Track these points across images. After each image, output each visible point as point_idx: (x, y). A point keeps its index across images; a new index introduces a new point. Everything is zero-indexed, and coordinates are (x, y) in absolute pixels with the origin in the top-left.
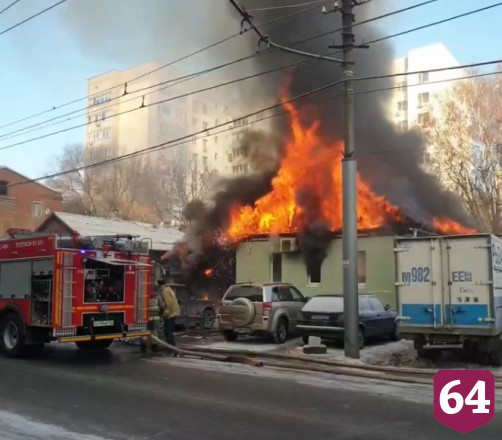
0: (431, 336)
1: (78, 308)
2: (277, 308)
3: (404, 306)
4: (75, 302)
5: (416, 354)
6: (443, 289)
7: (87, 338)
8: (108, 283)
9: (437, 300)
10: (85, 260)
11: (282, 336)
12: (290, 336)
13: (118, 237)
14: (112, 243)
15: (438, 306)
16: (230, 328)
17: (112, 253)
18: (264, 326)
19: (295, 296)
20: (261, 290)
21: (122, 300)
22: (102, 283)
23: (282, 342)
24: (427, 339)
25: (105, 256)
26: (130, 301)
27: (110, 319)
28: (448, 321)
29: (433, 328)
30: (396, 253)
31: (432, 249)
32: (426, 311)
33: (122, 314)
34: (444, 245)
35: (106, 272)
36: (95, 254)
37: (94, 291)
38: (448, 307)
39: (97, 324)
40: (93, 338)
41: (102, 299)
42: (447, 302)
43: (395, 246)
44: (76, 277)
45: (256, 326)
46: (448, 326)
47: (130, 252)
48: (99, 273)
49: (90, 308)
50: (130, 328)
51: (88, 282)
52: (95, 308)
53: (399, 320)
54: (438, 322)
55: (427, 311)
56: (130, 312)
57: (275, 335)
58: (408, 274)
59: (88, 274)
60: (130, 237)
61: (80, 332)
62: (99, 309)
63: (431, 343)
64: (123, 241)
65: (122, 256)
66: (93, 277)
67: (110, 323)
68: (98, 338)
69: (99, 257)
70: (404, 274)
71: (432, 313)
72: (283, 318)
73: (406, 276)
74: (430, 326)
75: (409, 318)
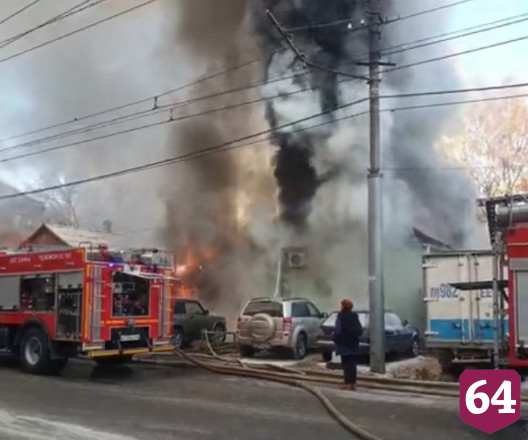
0: (460, 351)
1: (108, 322)
2: (298, 324)
3: (433, 322)
4: (104, 317)
5: (440, 370)
6: (471, 304)
7: (115, 352)
8: (133, 297)
9: (465, 315)
10: (114, 273)
11: (302, 352)
12: (310, 351)
13: (144, 251)
14: (138, 256)
15: (466, 321)
16: (249, 343)
17: (139, 267)
18: (284, 341)
19: (312, 312)
20: (281, 306)
21: (146, 313)
22: (127, 297)
23: (302, 358)
24: (455, 353)
25: (132, 269)
26: (155, 316)
27: (135, 333)
28: (478, 335)
29: (462, 343)
30: (425, 268)
31: (460, 265)
32: (455, 326)
33: (147, 329)
34: (473, 260)
35: (131, 287)
36: (122, 267)
37: (120, 306)
38: (477, 322)
39: (124, 338)
40: (121, 352)
41: (127, 313)
42: (475, 317)
43: (424, 262)
44: (106, 290)
45: (277, 341)
46: (477, 341)
47: (155, 266)
48: (125, 287)
49: (117, 322)
50: (155, 343)
51: (115, 295)
52: (122, 322)
53: (427, 335)
54: (467, 337)
56: (155, 325)
57: (295, 350)
58: (437, 290)
59: (117, 289)
60: (155, 251)
61: (108, 346)
62: (126, 324)
63: (459, 358)
64: (149, 255)
65: (148, 270)
66: (119, 291)
67: (135, 337)
68: (126, 352)
69: (127, 270)
70: (432, 289)
71: (460, 328)
72: (302, 333)
73: (435, 291)
74: (459, 340)
75: (437, 333)
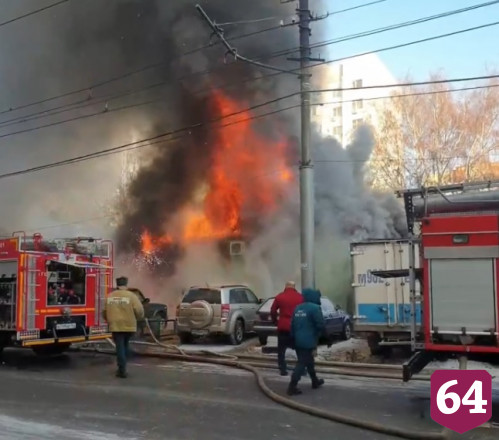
0: (386, 333)
1: (43, 311)
2: (236, 310)
3: (361, 306)
4: (39, 306)
5: (370, 353)
6: (396, 289)
7: (51, 341)
8: (69, 286)
9: (391, 300)
10: (48, 263)
11: (239, 338)
12: (247, 336)
13: (80, 240)
14: (74, 246)
15: (392, 305)
16: (189, 330)
17: (74, 256)
18: (222, 327)
19: (250, 298)
20: (220, 293)
21: (83, 302)
22: (63, 286)
23: (239, 343)
24: (382, 336)
25: (68, 258)
26: (91, 304)
27: (72, 322)
28: (402, 319)
29: (388, 326)
30: (352, 256)
31: (386, 252)
33: (84, 317)
34: (397, 248)
35: (67, 276)
36: (57, 256)
37: (56, 294)
38: (401, 307)
39: (60, 327)
40: (56, 341)
41: (63, 302)
42: (400, 302)
43: (351, 250)
44: (40, 279)
45: (215, 328)
46: (402, 324)
47: (91, 255)
48: (61, 276)
49: (53, 310)
50: (92, 331)
51: (51, 284)
52: (58, 311)
53: (356, 319)
54: (392, 319)
55: (381, 310)
56: (91, 314)
57: (233, 336)
58: (364, 275)
59: (52, 277)
60: (91, 240)
61: (44, 335)
62: (62, 313)
63: (386, 340)
64: (84, 244)
65: (84, 259)
66: (54, 280)
67: (72, 326)
68: (61, 340)
69: (62, 259)
70: (359, 275)
71: (386, 312)
72: (240, 318)
73: (362, 278)
74: (384, 324)
75: (364, 317)
